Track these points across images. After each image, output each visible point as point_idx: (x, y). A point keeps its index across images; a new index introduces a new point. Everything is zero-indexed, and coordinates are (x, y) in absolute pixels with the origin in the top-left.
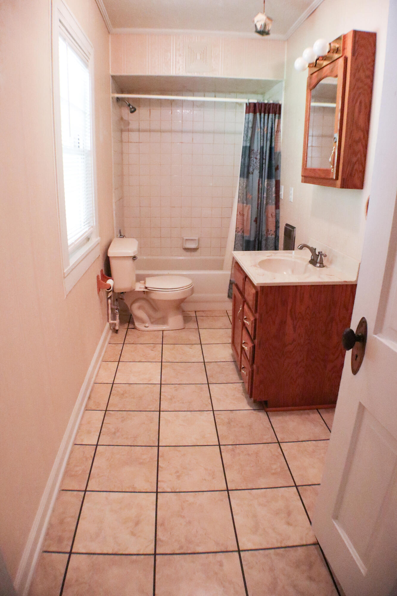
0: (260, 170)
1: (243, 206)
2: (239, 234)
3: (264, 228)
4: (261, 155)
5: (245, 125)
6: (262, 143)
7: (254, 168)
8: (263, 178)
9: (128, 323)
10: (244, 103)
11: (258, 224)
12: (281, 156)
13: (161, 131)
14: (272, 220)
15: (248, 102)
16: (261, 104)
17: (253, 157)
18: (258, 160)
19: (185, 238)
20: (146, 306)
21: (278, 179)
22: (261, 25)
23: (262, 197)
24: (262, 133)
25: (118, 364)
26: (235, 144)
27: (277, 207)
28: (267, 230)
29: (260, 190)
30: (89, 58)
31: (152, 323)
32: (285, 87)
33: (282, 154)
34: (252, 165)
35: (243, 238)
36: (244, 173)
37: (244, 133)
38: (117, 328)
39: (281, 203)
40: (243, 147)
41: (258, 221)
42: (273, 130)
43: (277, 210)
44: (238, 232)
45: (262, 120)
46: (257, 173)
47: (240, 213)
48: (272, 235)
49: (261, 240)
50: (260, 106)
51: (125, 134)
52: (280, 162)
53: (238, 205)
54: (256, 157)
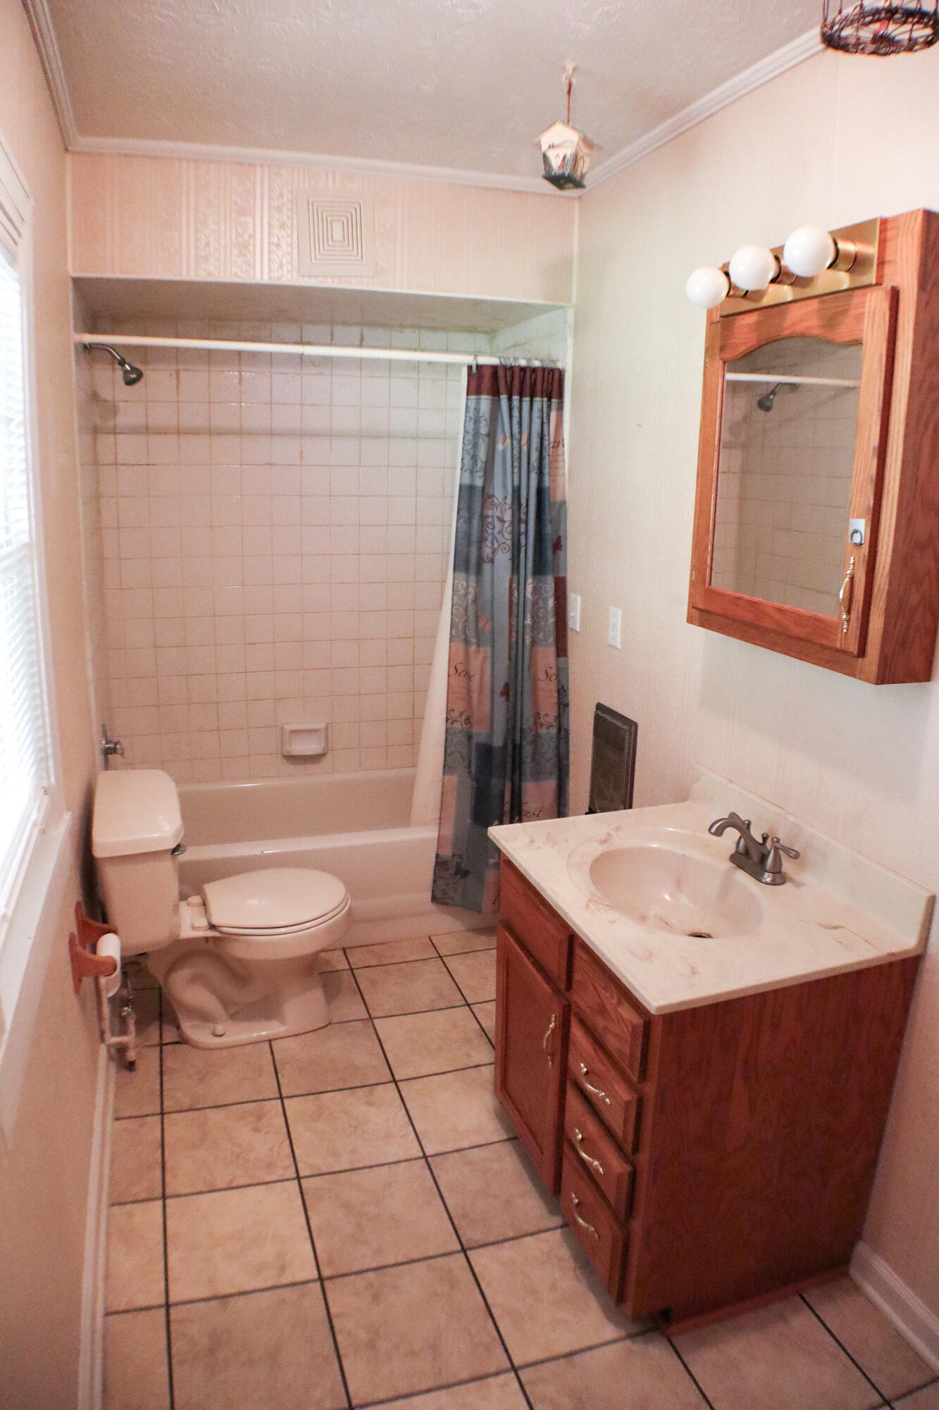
0: (513, 554)
1: (467, 653)
2: (457, 726)
3: (528, 713)
4: (516, 509)
5: (465, 427)
6: (516, 476)
7: (496, 545)
8: (522, 572)
9: (157, 1023)
10: (461, 365)
11: (511, 698)
12: (566, 513)
13: (211, 432)
14: (547, 689)
15: (474, 364)
16: (512, 368)
17: (493, 516)
18: (507, 524)
19: (289, 727)
20: (215, 976)
21: (562, 575)
22: (564, 158)
23: (521, 625)
24: (516, 452)
25: (164, 1206)
26: (416, 466)
27: (561, 649)
28: (537, 715)
29: (514, 608)
30: (20, 235)
31: (233, 1017)
32: (575, 323)
33: (570, 507)
34: (490, 538)
35: (470, 737)
36: (467, 560)
37: (463, 449)
38: (131, 1055)
39: (573, 642)
40: (461, 487)
41: (511, 694)
42: (546, 443)
43: (562, 659)
44: (452, 723)
45: (516, 413)
46: (503, 559)
47: (457, 671)
48: (548, 727)
49: (521, 744)
50: (509, 373)
51: (106, 441)
52: (565, 530)
53: (450, 647)
54: (500, 515)
